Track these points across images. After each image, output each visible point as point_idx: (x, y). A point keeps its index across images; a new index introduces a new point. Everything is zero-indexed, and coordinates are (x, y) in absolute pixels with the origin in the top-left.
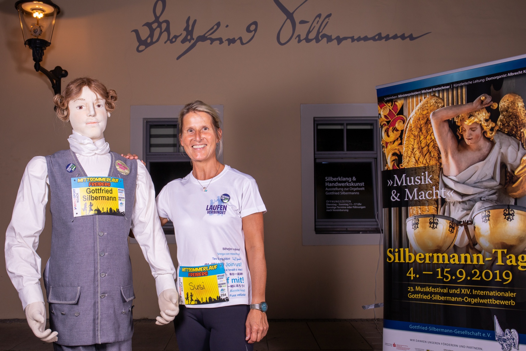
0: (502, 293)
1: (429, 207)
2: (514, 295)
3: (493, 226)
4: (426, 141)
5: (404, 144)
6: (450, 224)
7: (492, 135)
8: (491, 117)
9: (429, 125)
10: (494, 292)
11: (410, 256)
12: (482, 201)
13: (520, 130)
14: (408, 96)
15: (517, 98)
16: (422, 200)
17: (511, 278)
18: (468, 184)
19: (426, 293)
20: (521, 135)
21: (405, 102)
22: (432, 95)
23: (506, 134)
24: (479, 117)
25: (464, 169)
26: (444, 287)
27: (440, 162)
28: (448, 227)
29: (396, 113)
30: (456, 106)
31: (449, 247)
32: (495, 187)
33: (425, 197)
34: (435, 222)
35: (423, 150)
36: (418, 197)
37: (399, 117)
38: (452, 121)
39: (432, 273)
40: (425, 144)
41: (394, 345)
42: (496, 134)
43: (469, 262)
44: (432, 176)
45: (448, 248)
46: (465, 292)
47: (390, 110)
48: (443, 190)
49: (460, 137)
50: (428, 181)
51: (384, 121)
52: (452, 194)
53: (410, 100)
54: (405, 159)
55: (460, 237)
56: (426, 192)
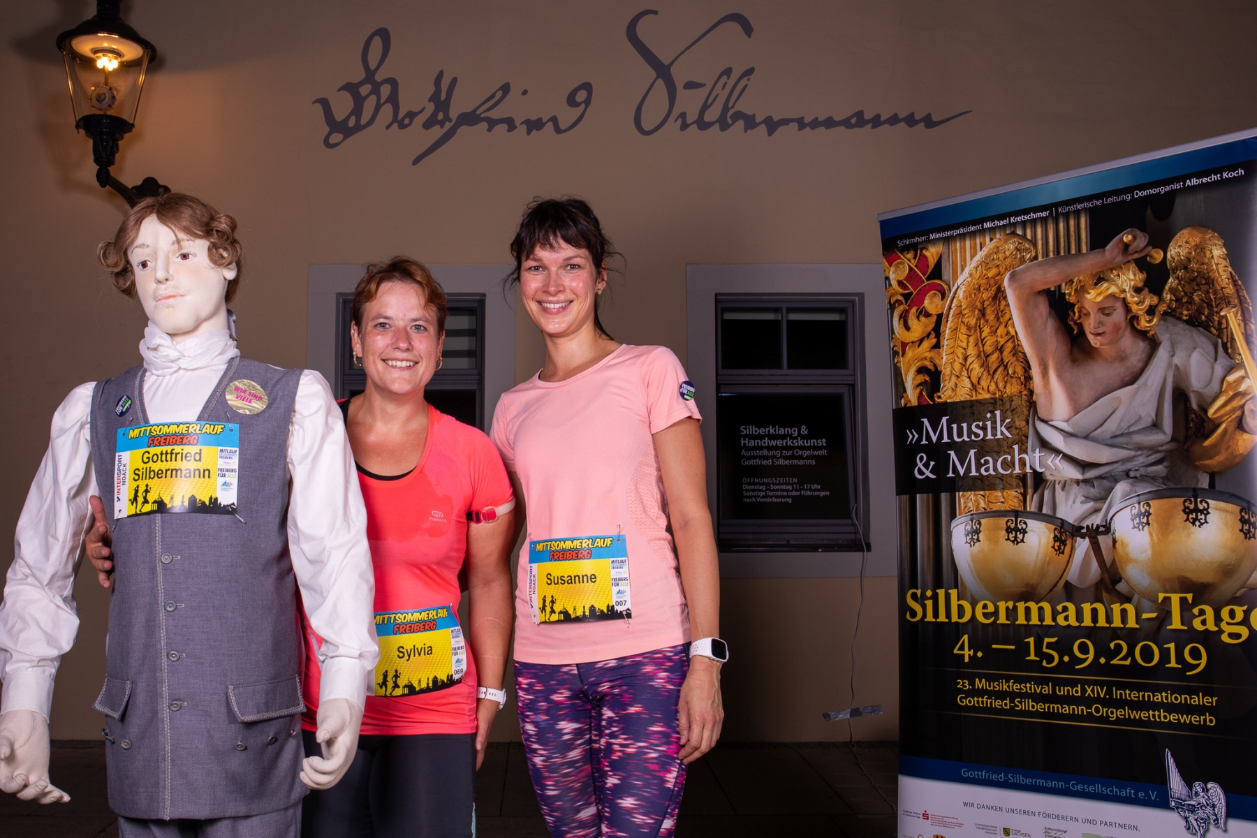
0: (1183, 697)
1: (1005, 493)
2: (1212, 703)
3: (1158, 539)
4: (995, 339)
5: (945, 347)
6: (1056, 532)
7: (1152, 324)
8: (1147, 283)
9: (1003, 303)
10: (1164, 694)
11: (961, 610)
12: (1131, 480)
13: (1218, 313)
14: (952, 236)
15: (1210, 238)
16: (987, 476)
17: (1203, 662)
18: (1096, 440)
19: (1001, 695)
20: (1220, 323)
21: (946, 250)
22: (1008, 232)
23: (1184, 321)
24: (1120, 282)
25: (1086, 404)
26: (1043, 681)
27: (1029, 389)
28: (1052, 540)
29: (924, 275)
30: (1064, 258)
31: (1055, 586)
32: (1161, 446)
33: (995, 469)
34: (1020, 527)
35: (988, 359)
36: (978, 470)
37: (933, 283)
38: (1057, 293)
39: (1013, 647)
40: (993, 347)
41: (926, 816)
42: (1162, 322)
43: (1102, 622)
44: (1010, 420)
45: (1051, 590)
46: (1094, 694)
47: (911, 269)
48: (1037, 454)
49: (1075, 329)
50: (1001, 431)
51: (896, 293)
52: (1059, 464)
53: (958, 244)
54: (948, 381)
55: (1079, 566)
56: (996, 457)
